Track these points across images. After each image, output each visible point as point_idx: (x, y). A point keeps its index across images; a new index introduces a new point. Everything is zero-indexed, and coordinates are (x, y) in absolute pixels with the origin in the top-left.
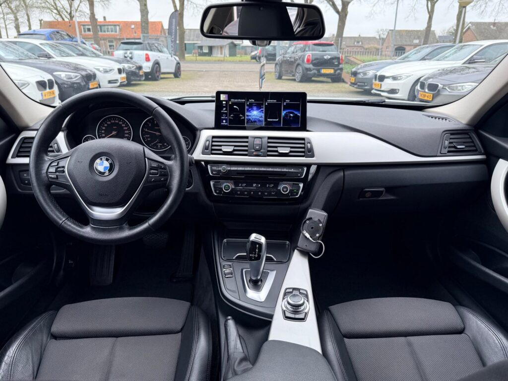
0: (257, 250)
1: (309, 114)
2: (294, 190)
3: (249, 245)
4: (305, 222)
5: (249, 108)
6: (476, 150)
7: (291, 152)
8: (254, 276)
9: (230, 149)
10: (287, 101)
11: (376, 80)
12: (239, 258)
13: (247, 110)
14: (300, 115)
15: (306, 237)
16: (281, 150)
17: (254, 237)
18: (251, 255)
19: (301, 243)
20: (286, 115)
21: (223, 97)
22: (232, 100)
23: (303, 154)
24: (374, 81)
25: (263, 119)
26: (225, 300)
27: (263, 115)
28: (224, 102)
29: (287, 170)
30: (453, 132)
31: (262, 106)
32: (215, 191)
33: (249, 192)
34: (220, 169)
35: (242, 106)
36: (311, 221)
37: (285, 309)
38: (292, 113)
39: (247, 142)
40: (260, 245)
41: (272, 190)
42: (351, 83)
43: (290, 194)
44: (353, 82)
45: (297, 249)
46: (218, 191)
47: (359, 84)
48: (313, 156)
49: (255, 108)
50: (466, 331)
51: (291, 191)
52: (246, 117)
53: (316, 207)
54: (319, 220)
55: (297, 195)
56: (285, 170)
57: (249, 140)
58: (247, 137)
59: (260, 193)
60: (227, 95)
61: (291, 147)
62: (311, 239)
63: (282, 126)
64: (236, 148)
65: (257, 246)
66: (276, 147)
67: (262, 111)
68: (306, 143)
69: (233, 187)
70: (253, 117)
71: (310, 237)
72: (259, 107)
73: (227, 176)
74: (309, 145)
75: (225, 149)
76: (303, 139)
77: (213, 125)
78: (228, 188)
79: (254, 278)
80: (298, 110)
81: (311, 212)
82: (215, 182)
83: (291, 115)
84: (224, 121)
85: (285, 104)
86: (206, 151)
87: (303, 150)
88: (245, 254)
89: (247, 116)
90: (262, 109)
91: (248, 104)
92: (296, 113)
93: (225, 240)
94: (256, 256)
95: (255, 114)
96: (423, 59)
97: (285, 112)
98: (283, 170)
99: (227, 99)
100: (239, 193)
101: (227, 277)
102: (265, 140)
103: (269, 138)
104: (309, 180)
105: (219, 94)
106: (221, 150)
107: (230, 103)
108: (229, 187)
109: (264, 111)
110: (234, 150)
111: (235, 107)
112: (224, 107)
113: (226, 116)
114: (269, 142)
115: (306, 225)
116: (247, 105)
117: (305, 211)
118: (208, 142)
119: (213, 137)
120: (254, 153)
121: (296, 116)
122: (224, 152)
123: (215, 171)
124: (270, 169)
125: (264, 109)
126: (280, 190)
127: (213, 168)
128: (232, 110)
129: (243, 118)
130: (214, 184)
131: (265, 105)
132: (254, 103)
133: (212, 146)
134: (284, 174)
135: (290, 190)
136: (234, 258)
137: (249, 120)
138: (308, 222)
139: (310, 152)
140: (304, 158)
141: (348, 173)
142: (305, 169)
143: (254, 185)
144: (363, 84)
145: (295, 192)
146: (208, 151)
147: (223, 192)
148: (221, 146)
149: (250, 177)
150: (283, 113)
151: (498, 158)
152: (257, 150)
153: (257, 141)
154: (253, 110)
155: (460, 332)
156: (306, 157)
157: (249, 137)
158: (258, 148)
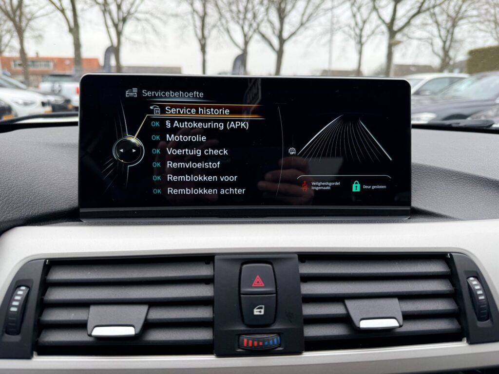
23: (453, 325)
39: (208, 281)
57: (219, 272)
58: (206, 258)
61: (403, 297)
64: (157, 314)
66: (339, 300)
76: (442, 257)
77: (74, 201)
86: (7, 338)
87: (449, 306)
103: (306, 257)
106: (84, 327)
110: (148, 326)
114: (304, 280)
119: (53, 263)
120: (247, 340)
122: (97, 338)
133: (44, 305)
139: (482, 319)
140: (460, 348)
146: (16, 338)
148: (85, 304)
152: (255, 327)
156: (471, 342)
157: (216, 257)
158: (263, 311)
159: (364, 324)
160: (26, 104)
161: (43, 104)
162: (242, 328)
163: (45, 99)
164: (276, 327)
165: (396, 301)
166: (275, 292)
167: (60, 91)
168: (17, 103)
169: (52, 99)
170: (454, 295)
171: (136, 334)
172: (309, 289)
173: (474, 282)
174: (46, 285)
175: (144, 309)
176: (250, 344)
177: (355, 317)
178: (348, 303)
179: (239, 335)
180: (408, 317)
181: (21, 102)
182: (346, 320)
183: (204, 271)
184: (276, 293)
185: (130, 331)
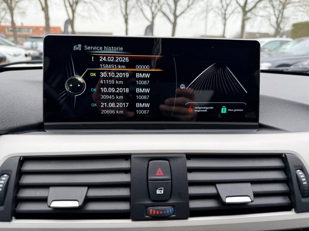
23: (286, 201)
39: (126, 172)
57: (134, 165)
58: (126, 157)
61: (253, 182)
64: (94, 193)
66: (212, 184)
68: (291, 169)
76: (279, 157)
87: (284, 188)
103: (191, 156)
106: (45, 201)
110: (87, 200)
114: (190, 171)
118: (4, 180)
119: (25, 160)
120: (152, 210)
122: (54, 208)
133: (19, 187)
139: (305, 197)
148: (46, 186)
152: (158, 201)
156: (297, 211)
157: (132, 156)
158: (162, 191)
159: (229, 200)
160: (15, 55)
161: (26, 56)
162: (149, 202)
163: (27, 52)
164: (171, 201)
165: (249, 185)
166: (170, 179)
167: (36, 47)
168: (10, 55)
169: (32, 52)
170: (287, 181)
171: (79, 206)
172: (192, 177)
173: (300, 173)
174: (21, 173)
175: (86, 189)
176: (154, 213)
177: (222, 196)
178: (218, 186)
179: (147, 207)
180: (257, 195)
181: (12, 54)
182: (216, 197)
183: (125, 165)
184: (172, 180)
185: (75, 204)
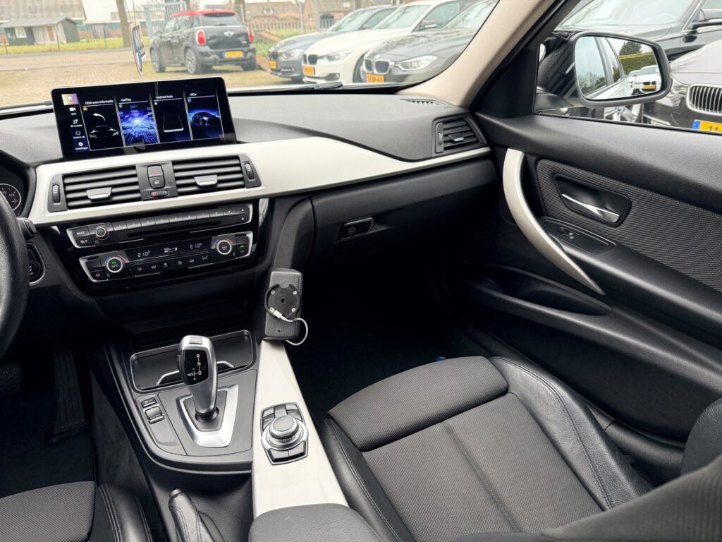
0: (199, 364)
1: (235, 114)
2: (239, 246)
3: (181, 358)
4: (269, 293)
5: (125, 114)
6: (477, 142)
7: (220, 182)
8: (203, 408)
9: (105, 193)
10: (191, 94)
11: (306, 62)
12: (167, 382)
13: (121, 118)
14: (220, 117)
15: (276, 317)
16: (202, 182)
17: (187, 342)
18: (189, 375)
19: (270, 329)
20: (196, 120)
21: (67, 99)
22: (87, 103)
23: (241, 183)
24: (303, 64)
25: (156, 131)
26: (159, 464)
27: (154, 123)
28: (72, 109)
29: (221, 215)
30: (446, 120)
31: (148, 109)
32: (94, 276)
33: (160, 264)
34: (92, 233)
35: (109, 111)
36: (279, 290)
37: (269, 447)
38: (206, 115)
39: (135, 176)
40: (203, 353)
41: (202, 253)
42: (272, 70)
43: (234, 254)
44: (275, 67)
45: (265, 340)
46: (98, 275)
47: (283, 70)
48: (258, 184)
49: (135, 113)
50: (511, 389)
51: (236, 248)
52: (123, 132)
53: (281, 266)
54: (291, 286)
55: (246, 252)
56: (217, 214)
57: (139, 171)
58: (133, 167)
59: (180, 263)
60: (75, 95)
61: (219, 174)
62: (284, 319)
63: (192, 139)
64: (115, 190)
65: (198, 356)
66: (192, 177)
67: (149, 116)
68: (242, 164)
69: (127, 261)
70: (136, 130)
71: (283, 315)
72: (143, 110)
73: (110, 244)
74: (248, 166)
75: (94, 195)
76: (236, 157)
77: (60, 155)
78: (117, 266)
79: (203, 411)
80: (215, 109)
81: (276, 276)
82: (88, 259)
83: (205, 118)
84: (81, 144)
85: (189, 100)
86: (55, 204)
87: (239, 176)
88: (178, 371)
89: (124, 128)
90: (150, 114)
91: (121, 106)
92: (212, 114)
93: (133, 356)
94: (200, 373)
95: (139, 124)
96: (362, 28)
97: (193, 115)
98: (212, 216)
99: (76, 102)
100: (140, 269)
101: (154, 422)
102: (169, 169)
103: (175, 163)
104: (260, 225)
105: (57, 94)
106: (86, 198)
107: (85, 109)
108: (119, 263)
109: (154, 117)
110: (113, 194)
111: (96, 115)
112: (75, 117)
113: (83, 134)
114: (176, 171)
115: (271, 299)
116: (120, 109)
117: (265, 276)
118: (56, 187)
119: (65, 176)
120: (154, 194)
121: (213, 119)
122: (93, 200)
123: (83, 238)
124: (190, 218)
125: (153, 113)
126: (215, 250)
127: (78, 234)
128: (91, 122)
129: (117, 133)
130: (87, 264)
131: (154, 105)
132: (132, 104)
133: (67, 192)
134: (216, 222)
135: (233, 247)
136: (158, 383)
137: (128, 136)
138: (273, 292)
139: (251, 178)
140: (245, 190)
141: (318, 202)
142: (251, 207)
143: (167, 250)
144: (289, 70)
145: (242, 249)
146: (59, 204)
147: (108, 275)
148: (84, 190)
149: (155, 238)
150: (190, 117)
151: (506, 148)
152: (157, 188)
153: (155, 172)
154: (133, 117)
155: (504, 392)
156: (248, 188)
157: (136, 166)
158: (159, 182)
159: (202, 184)
162: (151, 189)
164: (166, 187)
165: (216, 176)
170: (240, 172)
171: (108, 197)
172: (179, 174)
174: (66, 185)
175: (110, 188)
177: (199, 183)
178: (195, 178)
179: (151, 192)
182: (195, 184)
183: (132, 172)
184: (164, 175)
185: (105, 196)
